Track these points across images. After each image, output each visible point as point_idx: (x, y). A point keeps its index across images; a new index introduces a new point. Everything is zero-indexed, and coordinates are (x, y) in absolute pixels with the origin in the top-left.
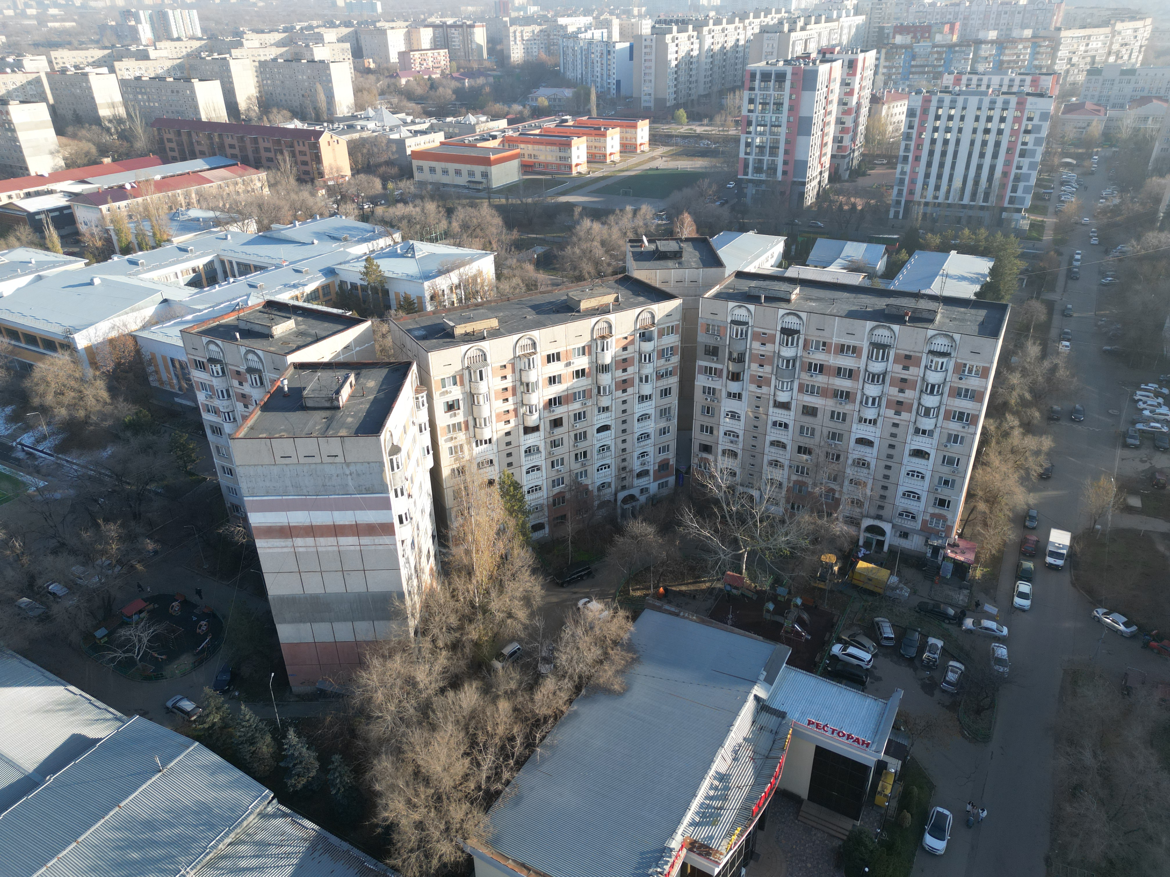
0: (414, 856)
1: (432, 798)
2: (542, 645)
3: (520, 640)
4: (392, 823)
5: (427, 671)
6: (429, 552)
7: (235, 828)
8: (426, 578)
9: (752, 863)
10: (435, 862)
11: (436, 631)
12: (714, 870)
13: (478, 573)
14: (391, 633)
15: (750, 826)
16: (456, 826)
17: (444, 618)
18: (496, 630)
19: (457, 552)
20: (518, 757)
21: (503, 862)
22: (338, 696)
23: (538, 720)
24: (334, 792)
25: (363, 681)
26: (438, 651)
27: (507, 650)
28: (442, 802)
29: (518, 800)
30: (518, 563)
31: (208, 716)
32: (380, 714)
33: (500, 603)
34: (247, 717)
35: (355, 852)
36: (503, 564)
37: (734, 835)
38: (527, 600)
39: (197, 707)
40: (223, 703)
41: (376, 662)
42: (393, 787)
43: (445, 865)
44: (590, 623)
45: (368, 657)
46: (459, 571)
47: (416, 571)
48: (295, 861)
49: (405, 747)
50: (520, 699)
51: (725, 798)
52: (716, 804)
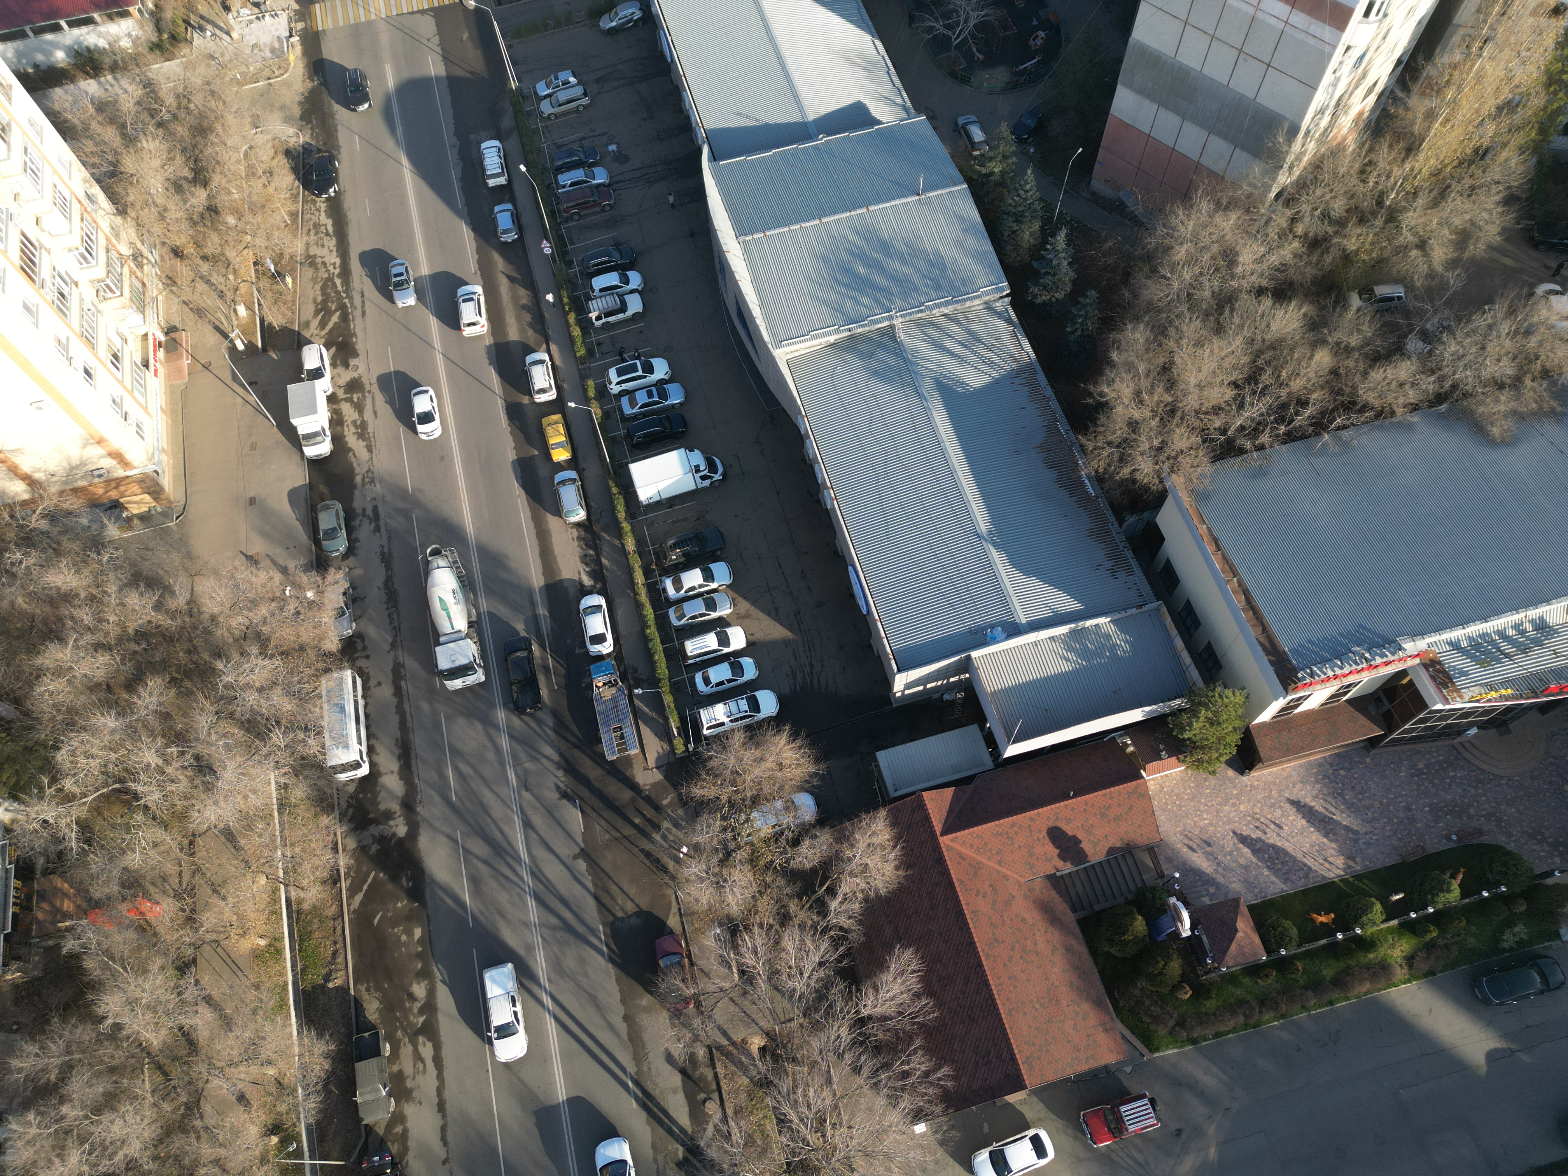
0: (1109, 450)
1: (1166, 406)
2: (1435, 312)
3: (1410, 287)
4: (1107, 403)
5: (1260, 254)
6: (1375, 84)
7: (957, 302)
8: (1346, 122)
9: (1492, 732)
10: (1126, 471)
11: (1306, 208)
12: (1436, 703)
13: (1421, 157)
14: (1248, 176)
15: (1528, 698)
16: (1169, 452)
17: (1328, 196)
18: (1387, 253)
19: (1418, 105)
20: (1295, 429)
21: (1196, 521)
22: (1136, 222)
23: (1354, 403)
24: (1068, 329)
25: (1173, 221)
26: (1291, 236)
27: (1382, 290)
28: (1173, 417)
29: (1260, 473)
30: (1495, 173)
31: (991, 159)
32: (1169, 275)
33: (1423, 220)
34: (1028, 187)
35: (1055, 406)
36: (1471, 162)
37: (1496, 691)
38: (1463, 237)
39: (985, 142)
40: (1014, 153)
41: (1205, 206)
42: (1130, 367)
43: (1134, 481)
44: (1531, 325)
45: (1200, 192)
46: (1398, 136)
47: (1338, 104)
48: (995, 374)
49: (1172, 332)
50: (1351, 363)
51: (1524, 650)
52: (1504, 646)
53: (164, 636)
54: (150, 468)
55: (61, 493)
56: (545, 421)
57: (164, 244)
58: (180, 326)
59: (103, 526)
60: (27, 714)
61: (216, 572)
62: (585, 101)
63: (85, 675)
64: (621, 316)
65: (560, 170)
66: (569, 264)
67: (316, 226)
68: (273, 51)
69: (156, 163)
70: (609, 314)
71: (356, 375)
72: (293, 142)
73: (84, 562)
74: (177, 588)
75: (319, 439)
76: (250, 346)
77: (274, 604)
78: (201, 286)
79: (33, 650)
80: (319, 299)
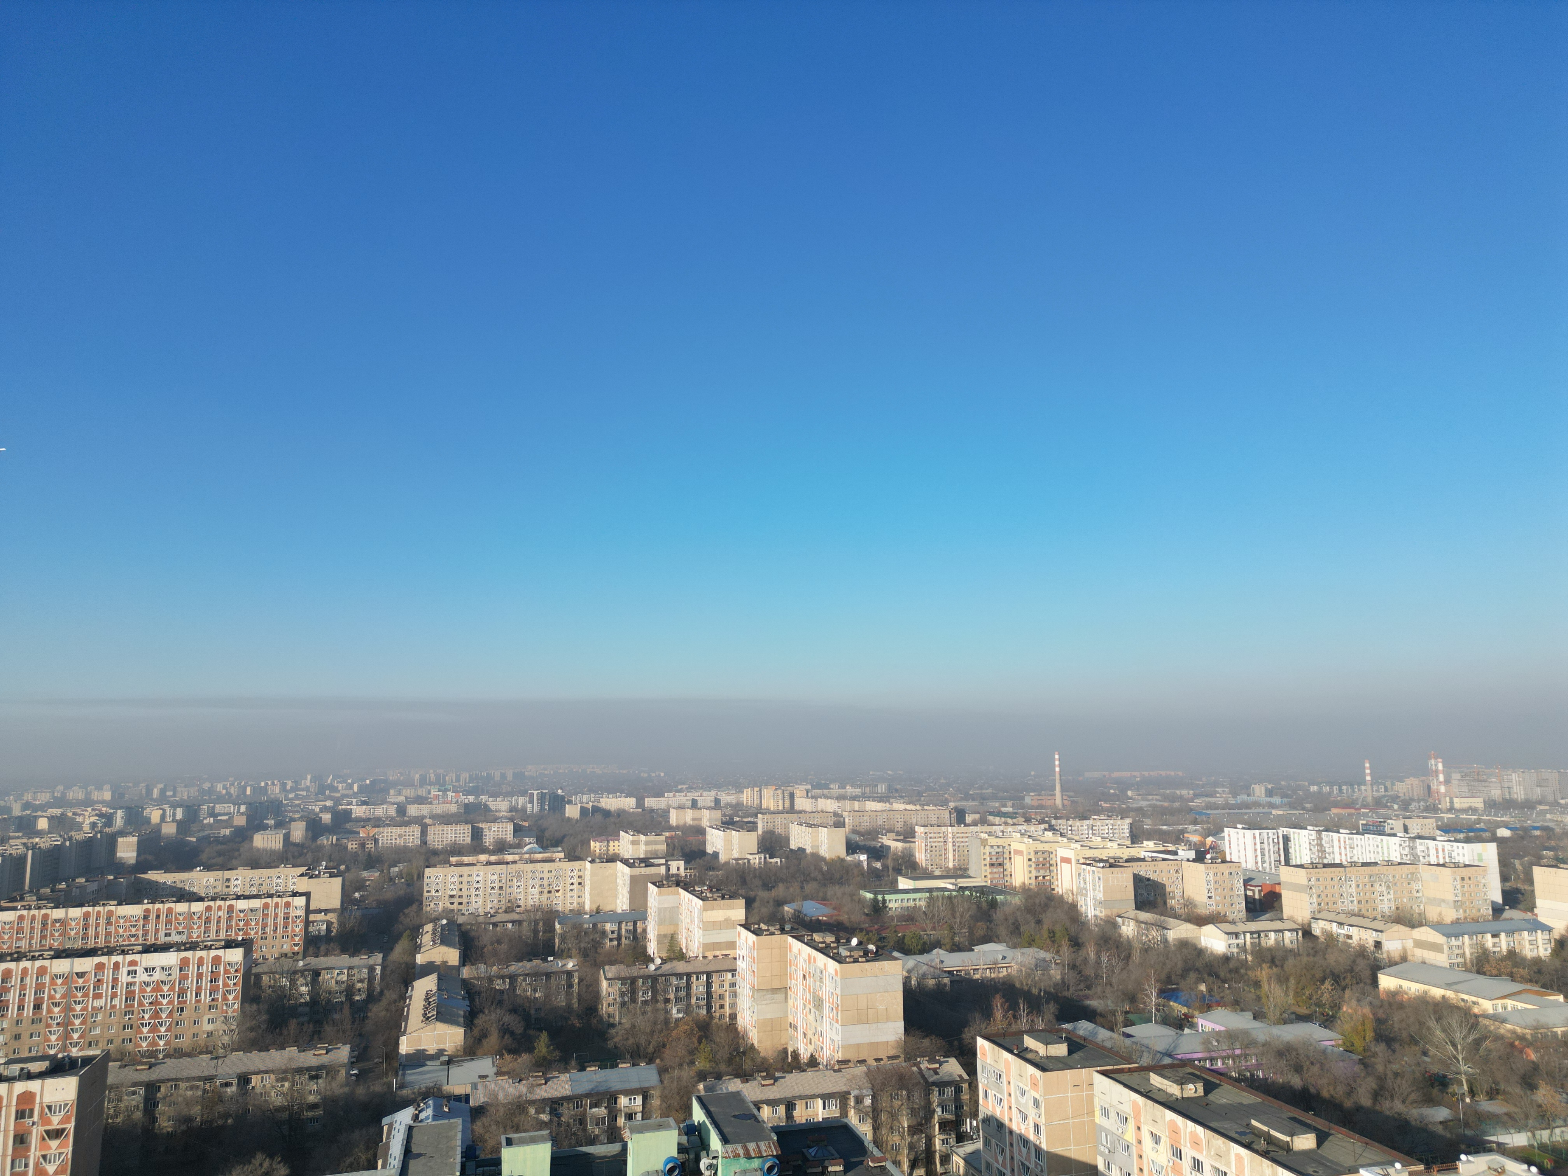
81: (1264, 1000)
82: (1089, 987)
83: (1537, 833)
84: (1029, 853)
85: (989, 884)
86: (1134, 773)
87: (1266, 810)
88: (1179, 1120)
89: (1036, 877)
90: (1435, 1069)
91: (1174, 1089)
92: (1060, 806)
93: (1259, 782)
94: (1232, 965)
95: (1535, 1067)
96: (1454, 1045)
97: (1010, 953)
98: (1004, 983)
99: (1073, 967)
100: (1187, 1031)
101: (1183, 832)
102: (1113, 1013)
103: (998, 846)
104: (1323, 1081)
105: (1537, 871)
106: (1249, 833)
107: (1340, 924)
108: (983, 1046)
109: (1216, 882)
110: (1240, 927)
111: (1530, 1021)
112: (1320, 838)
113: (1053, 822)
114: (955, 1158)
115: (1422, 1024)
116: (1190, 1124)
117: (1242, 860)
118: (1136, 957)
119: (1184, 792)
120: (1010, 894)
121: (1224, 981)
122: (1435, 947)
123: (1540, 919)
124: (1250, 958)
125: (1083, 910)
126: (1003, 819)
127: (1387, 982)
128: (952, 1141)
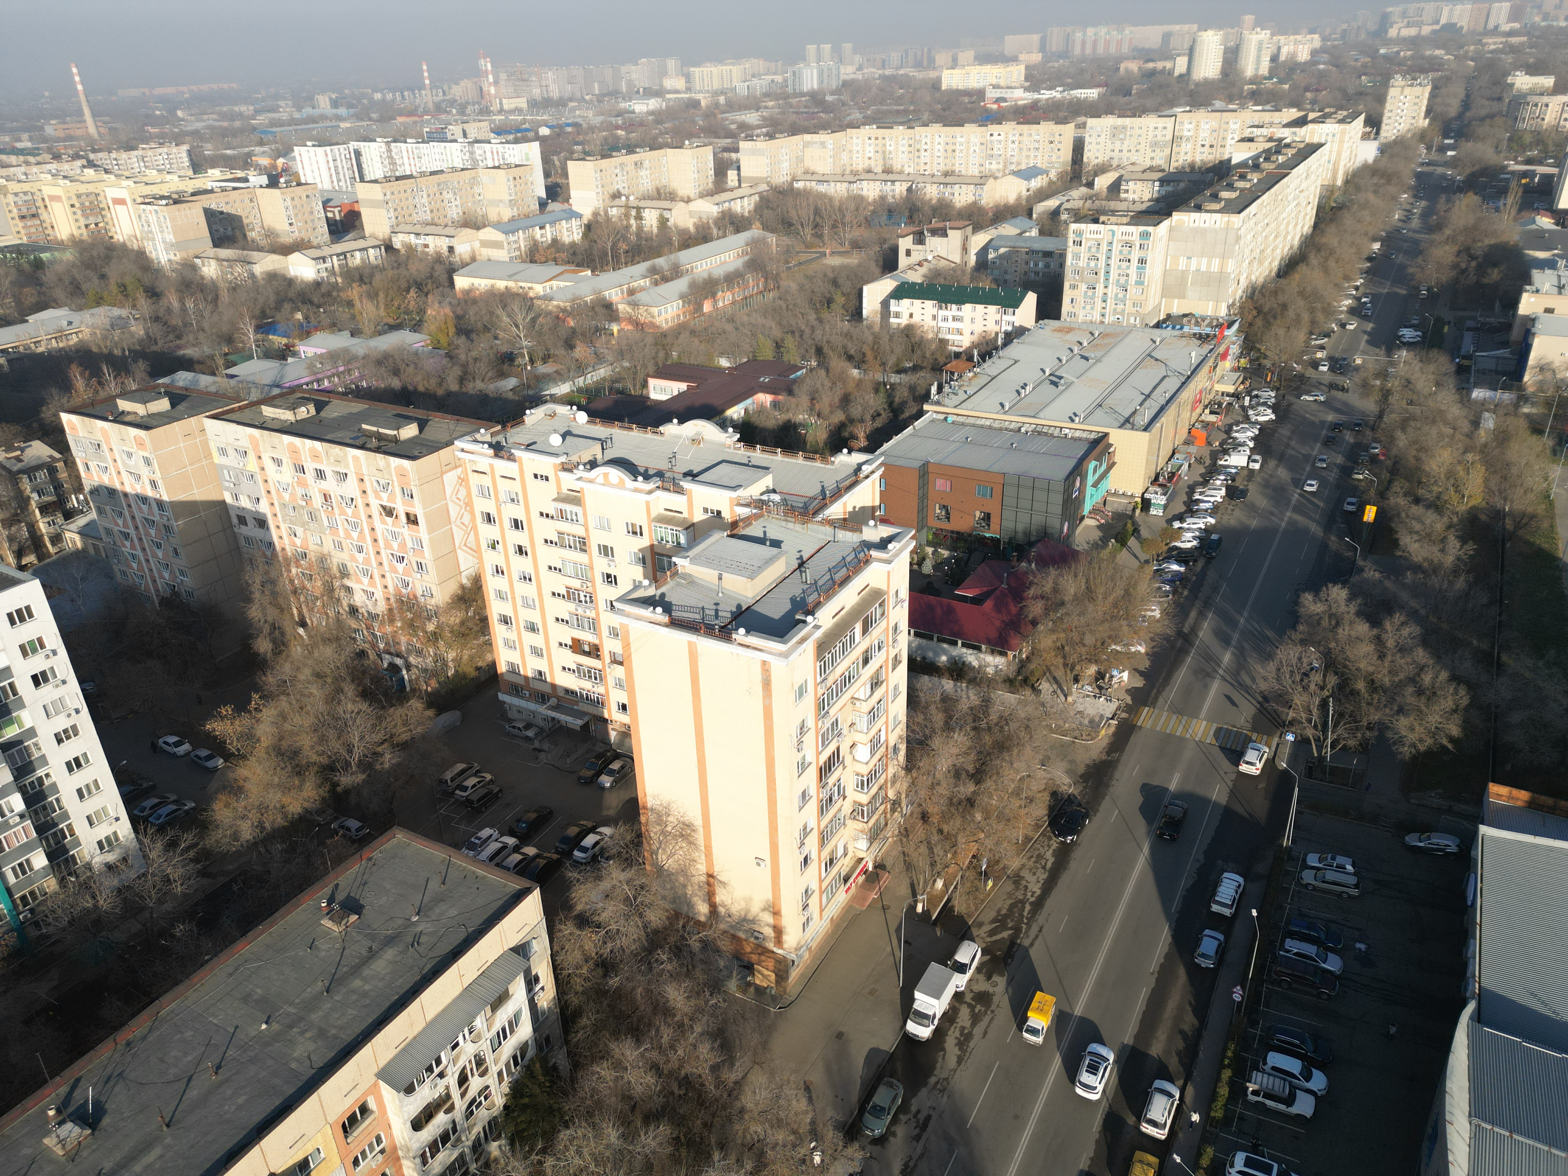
53: (700, 1096)
54: (793, 956)
55: (725, 932)
56: (1138, 1154)
57: (920, 805)
58: (888, 868)
59: (730, 977)
60: (573, 1080)
61: (772, 1073)
62: (1355, 892)
63: (629, 1082)
64: (1282, 1107)
65: (1293, 935)
66: (1254, 1023)
67: (1040, 857)
68: (1091, 721)
69: (955, 751)
70: (1268, 1096)
71: (991, 990)
72: (1064, 788)
73: (698, 994)
74: (738, 1064)
75: (926, 1022)
76: (926, 913)
77: (792, 1137)
78: (923, 849)
79: (616, 1035)
80: (1004, 912)
81: (358, 317)
82: (179, 337)
83: (569, 129)
84: (69, 198)
85: (25, 240)
86: (181, 89)
87: (334, 123)
88: (297, 441)
89: (87, 226)
90: (504, 349)
91: (287, 416)
92: (96, 136)
93: (323, 92)
94: (324, 289)
95: (573, 331)
96: (517, 326)
97: (76, 317)
98: (78, 351)
99: (156, 319)
100: (290, 360)
101: (250, 155)
102: (212, 357)
103: (25, 193)
104: (418, 378)
105: (571, 164)
106: (320, 150)
107: (417, 234)
108: (70, 422)
109: (295, 207)
110: (326, 251)
111: (570, 296)
112: (389, 150)
113: (92, 156)
114: (68, 535)
115: (492, 313)
116: (308, 442)
117: (318, 181)
118: (225, 297)
119: (243, 108)
120: (57, 249)
121: (319, 307)
122: (497, 245)
123: (574, 208)
124: (339, 280)
125: (153, 256)
126: (22, 158)
127: (461, 282)
128: (60, 519)
